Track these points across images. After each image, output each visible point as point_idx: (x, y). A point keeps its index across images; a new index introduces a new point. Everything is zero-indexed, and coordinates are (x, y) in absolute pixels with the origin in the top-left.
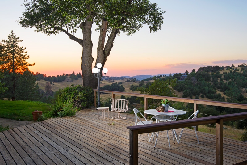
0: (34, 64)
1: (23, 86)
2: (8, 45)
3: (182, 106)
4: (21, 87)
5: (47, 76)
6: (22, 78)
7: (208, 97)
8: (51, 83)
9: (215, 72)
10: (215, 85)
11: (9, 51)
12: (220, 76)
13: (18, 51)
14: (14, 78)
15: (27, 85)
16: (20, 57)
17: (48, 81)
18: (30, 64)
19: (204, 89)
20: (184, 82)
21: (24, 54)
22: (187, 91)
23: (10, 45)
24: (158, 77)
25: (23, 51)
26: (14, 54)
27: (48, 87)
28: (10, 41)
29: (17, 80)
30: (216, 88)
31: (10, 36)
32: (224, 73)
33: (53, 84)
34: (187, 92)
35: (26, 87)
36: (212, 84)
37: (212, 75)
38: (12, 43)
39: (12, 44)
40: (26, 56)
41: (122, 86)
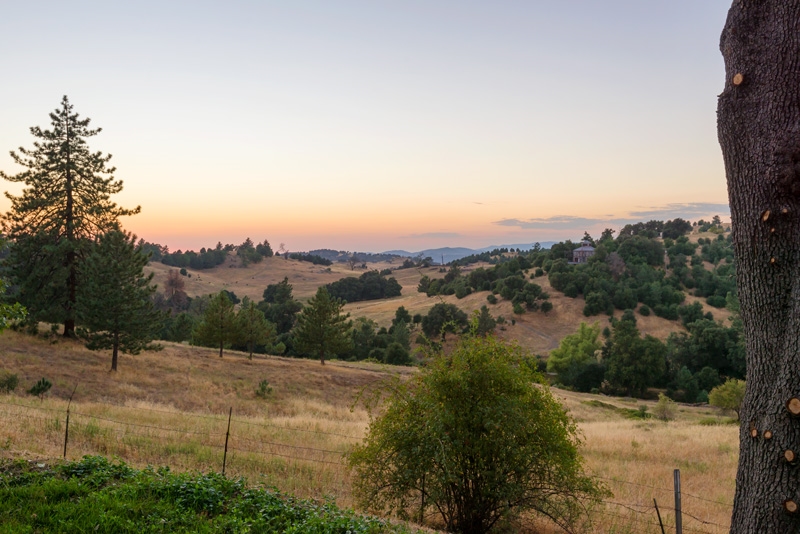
0: (139, 208)
1: (100, 285)
2: (50, 145)
3: (593, 342)
4: (96, 286)
5: (171, 252)
6: (98, 256)
7: (660, 313)
8: (184, 273)
9: (674, 238)
10: (680, 275)
11: (54, 165)
12: (690, 251)
13: (86, 165)
14: (70, 255)
15: (115, 280)
16: (93, 185)
17: (173, 265)
18: (124, 209)
19: (649, 289)
20: (585, 267)
21: (105, 177)
22: (598, 294)
23: (58, 144)
24: (496, 252)
25: (102, 165)
26: (70, 177)
27: (174, 283)
28: (59, 133)
29: (81, 263)
30: (681, 284)
31: (58, 115)
32: (701, 241)
33: (190, 276)
34: (597, 298)
35: (112, 287)
36: (669, 273)
37: (668, 246)
38: (65, 137)
39: (66, 144)
40: (112, 183)
41: (393, 281)
